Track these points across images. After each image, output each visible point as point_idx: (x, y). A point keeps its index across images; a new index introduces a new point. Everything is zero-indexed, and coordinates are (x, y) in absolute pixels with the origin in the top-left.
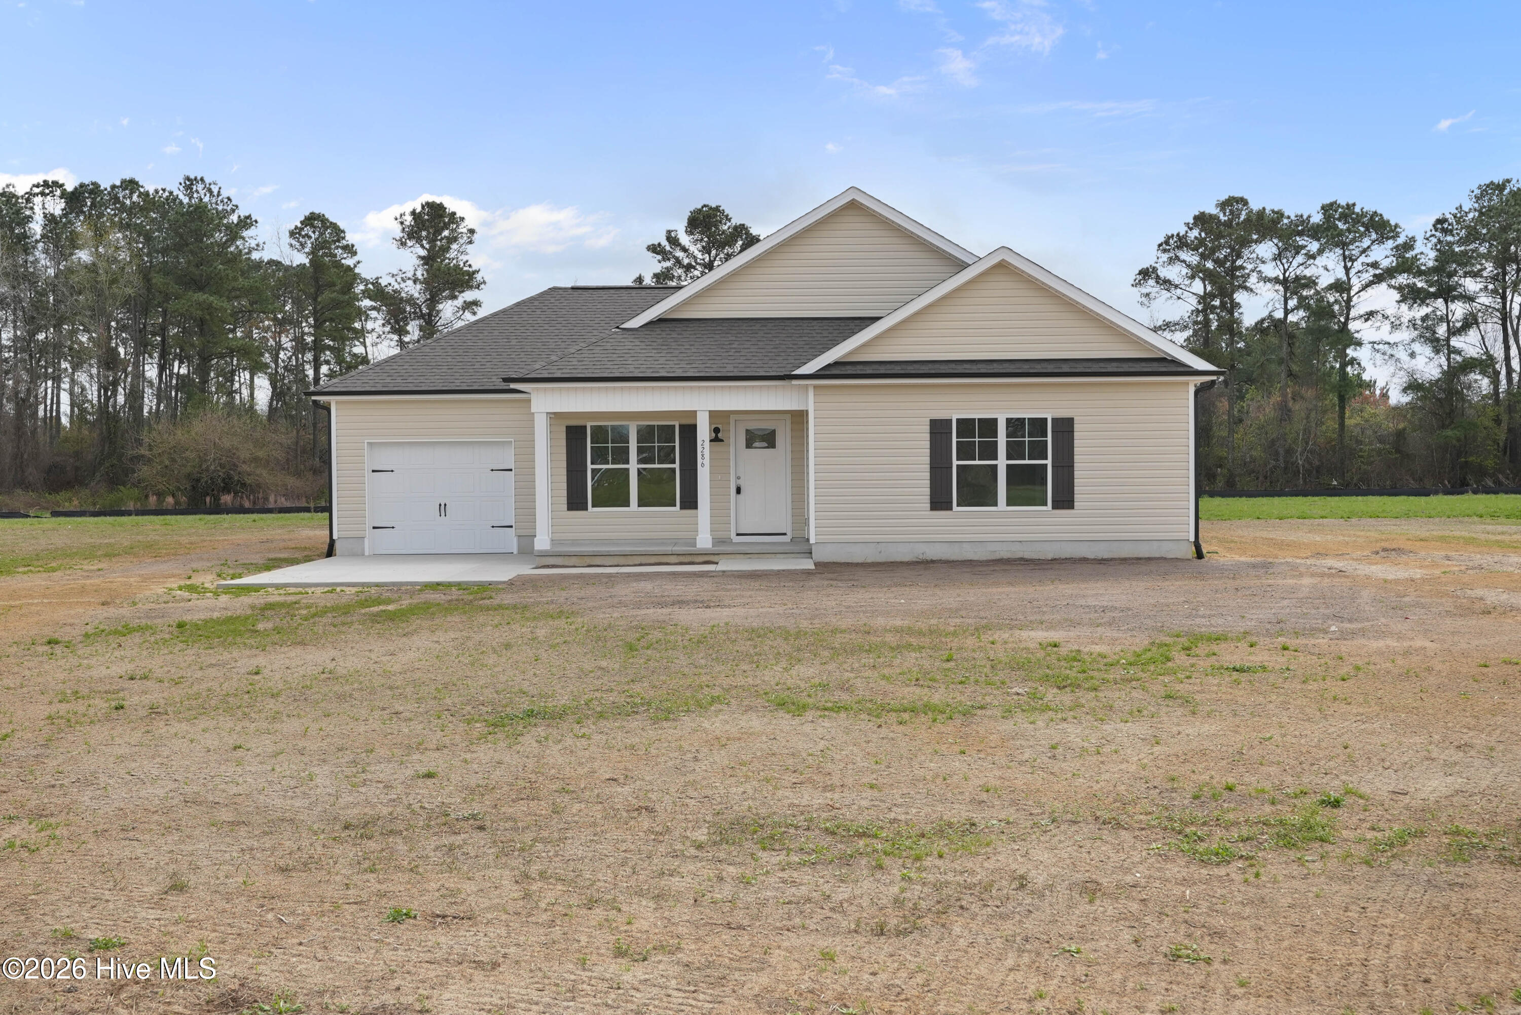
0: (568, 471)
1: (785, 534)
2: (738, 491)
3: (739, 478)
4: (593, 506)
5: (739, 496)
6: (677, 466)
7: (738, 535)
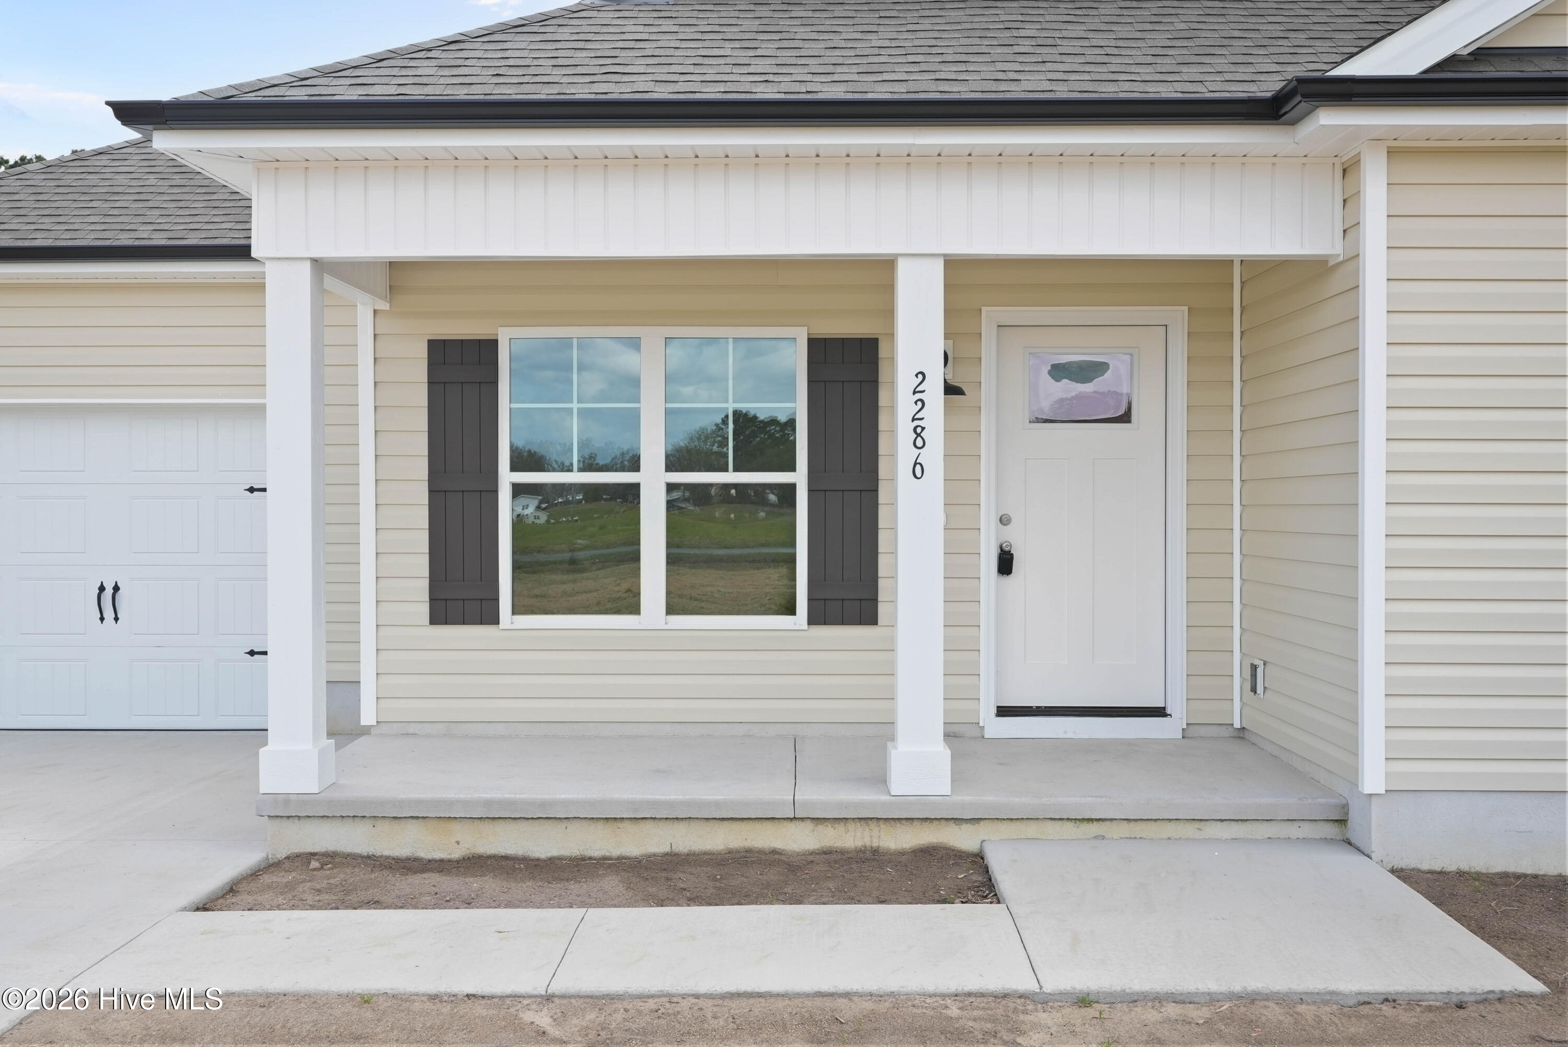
0: (433, 492)
1: (1159, 712)
2: (1005, 564)
3: (1004, 520)
4: (515, 612)
5: (1006, 580)
6: (799, 477)
7: (1004, 711)
